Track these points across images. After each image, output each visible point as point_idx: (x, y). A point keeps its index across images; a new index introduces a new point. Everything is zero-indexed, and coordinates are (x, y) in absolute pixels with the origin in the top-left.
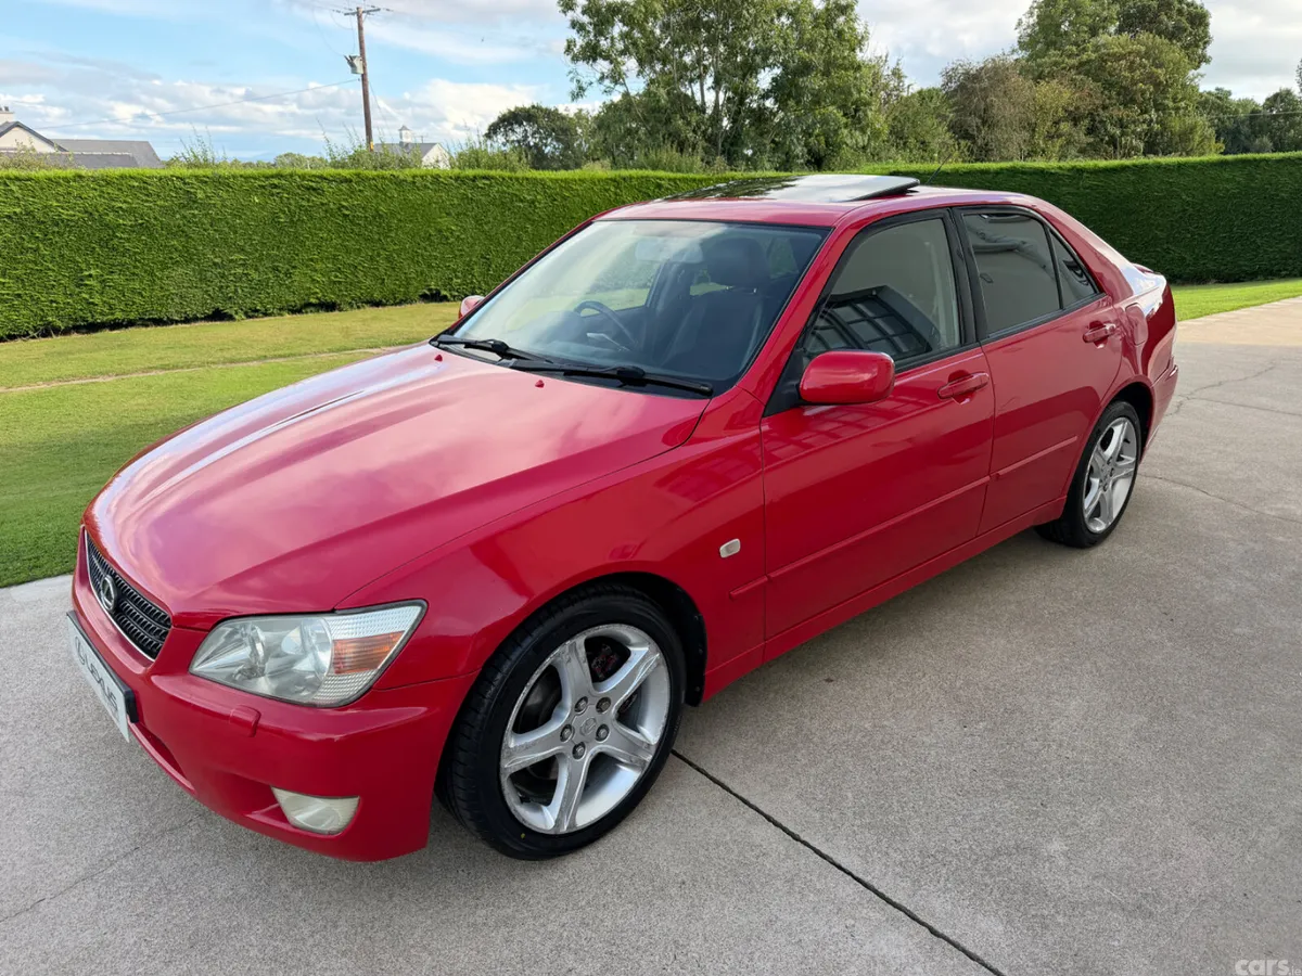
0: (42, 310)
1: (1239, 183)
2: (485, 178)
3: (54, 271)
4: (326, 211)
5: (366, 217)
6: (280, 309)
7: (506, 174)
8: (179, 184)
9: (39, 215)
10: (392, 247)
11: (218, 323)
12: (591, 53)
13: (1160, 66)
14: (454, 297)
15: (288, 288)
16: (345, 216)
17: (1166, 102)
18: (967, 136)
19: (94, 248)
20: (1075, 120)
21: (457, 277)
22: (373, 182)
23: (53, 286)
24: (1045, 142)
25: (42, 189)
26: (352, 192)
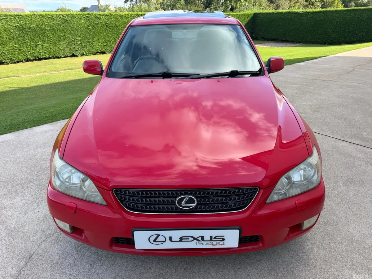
0: (26, 54)
1: (352, 16)
3: (29, 43)
4: (102, 25)
5: (113, 27)
6: (90, 54)
8: (62, 17)
9: (24, 26)
10: (120, 35)
11: (74, 58)
15: (93, 47)
16: (107, 26)
19: (39, 36)
22: (114, 16)
23: (29, 47)
25: (24, 18)
26: (109, 19)
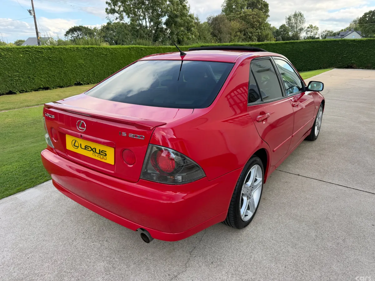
2: (92, 48)
4: (44, 59)
5: (57, 60)
6: (31, 90)
7: (98, 46)
10: (65, 69)
11: (11, 95)
12: (113, 11)
13: (260, 18)
14: (84, 84)
15: (34, 83)
16: (50, 60)
17: (262, 27)
18: (215, 36)
20: (241, 31)
21: (85, 78)
22: (58, 50)
24: (234, 38)
26: (52, 53)
